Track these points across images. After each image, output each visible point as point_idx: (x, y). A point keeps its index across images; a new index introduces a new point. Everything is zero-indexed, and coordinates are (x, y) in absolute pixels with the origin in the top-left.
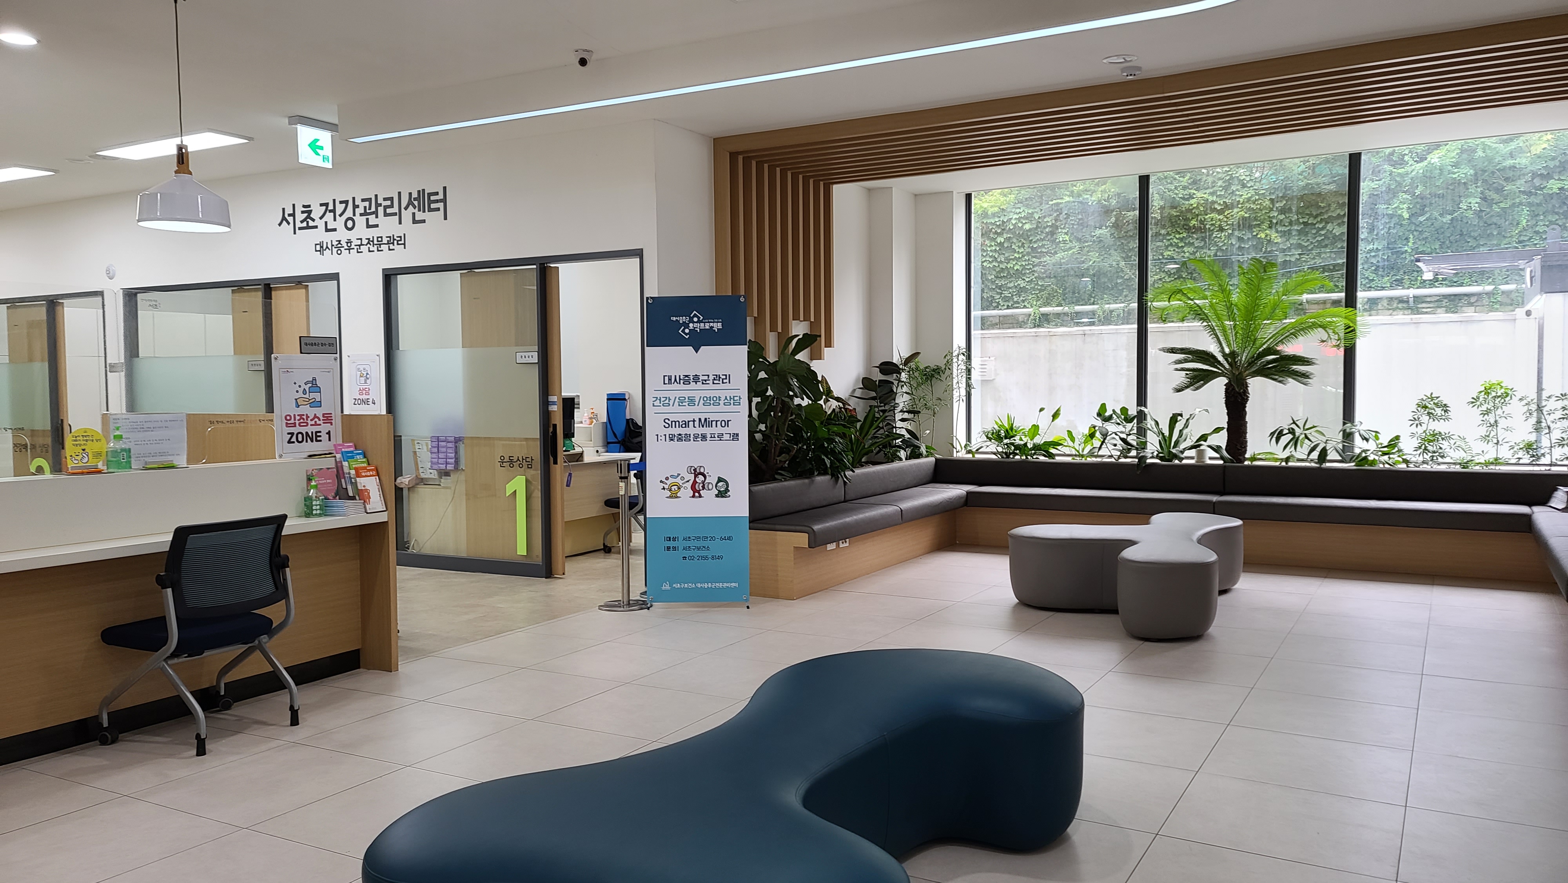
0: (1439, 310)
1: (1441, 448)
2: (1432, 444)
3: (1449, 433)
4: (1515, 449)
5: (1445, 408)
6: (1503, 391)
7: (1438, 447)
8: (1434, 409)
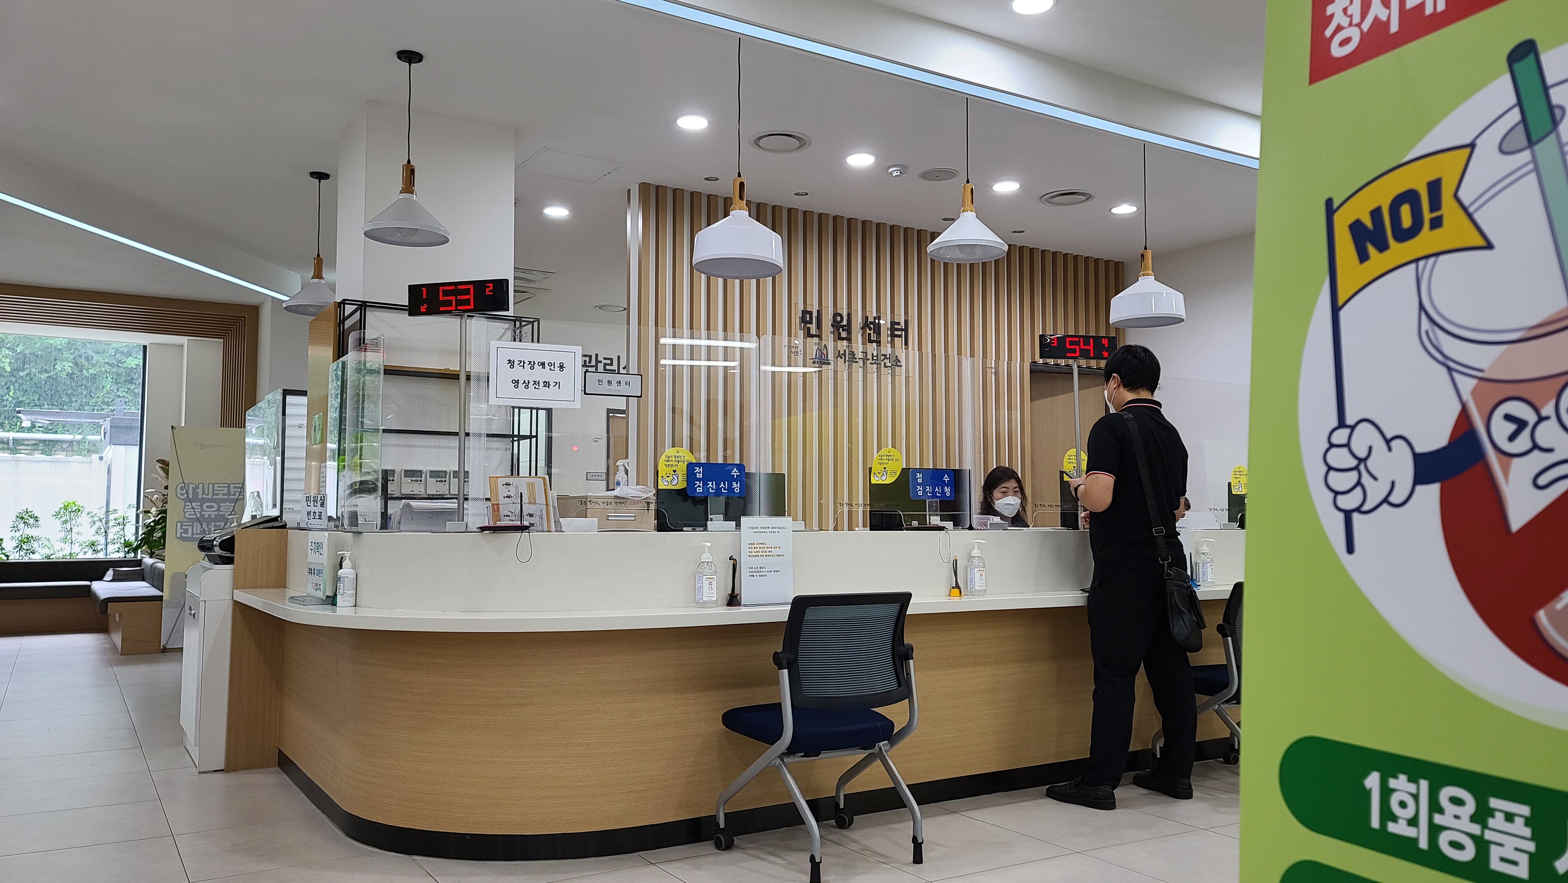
0: (36, 452)
1: (32, 547)
2: (26, 544)
3: (38, 537)
4: (83, 546)
5: (36, 519)
6: (76, 508)
7: (30, 546)
8: (28, 519)
